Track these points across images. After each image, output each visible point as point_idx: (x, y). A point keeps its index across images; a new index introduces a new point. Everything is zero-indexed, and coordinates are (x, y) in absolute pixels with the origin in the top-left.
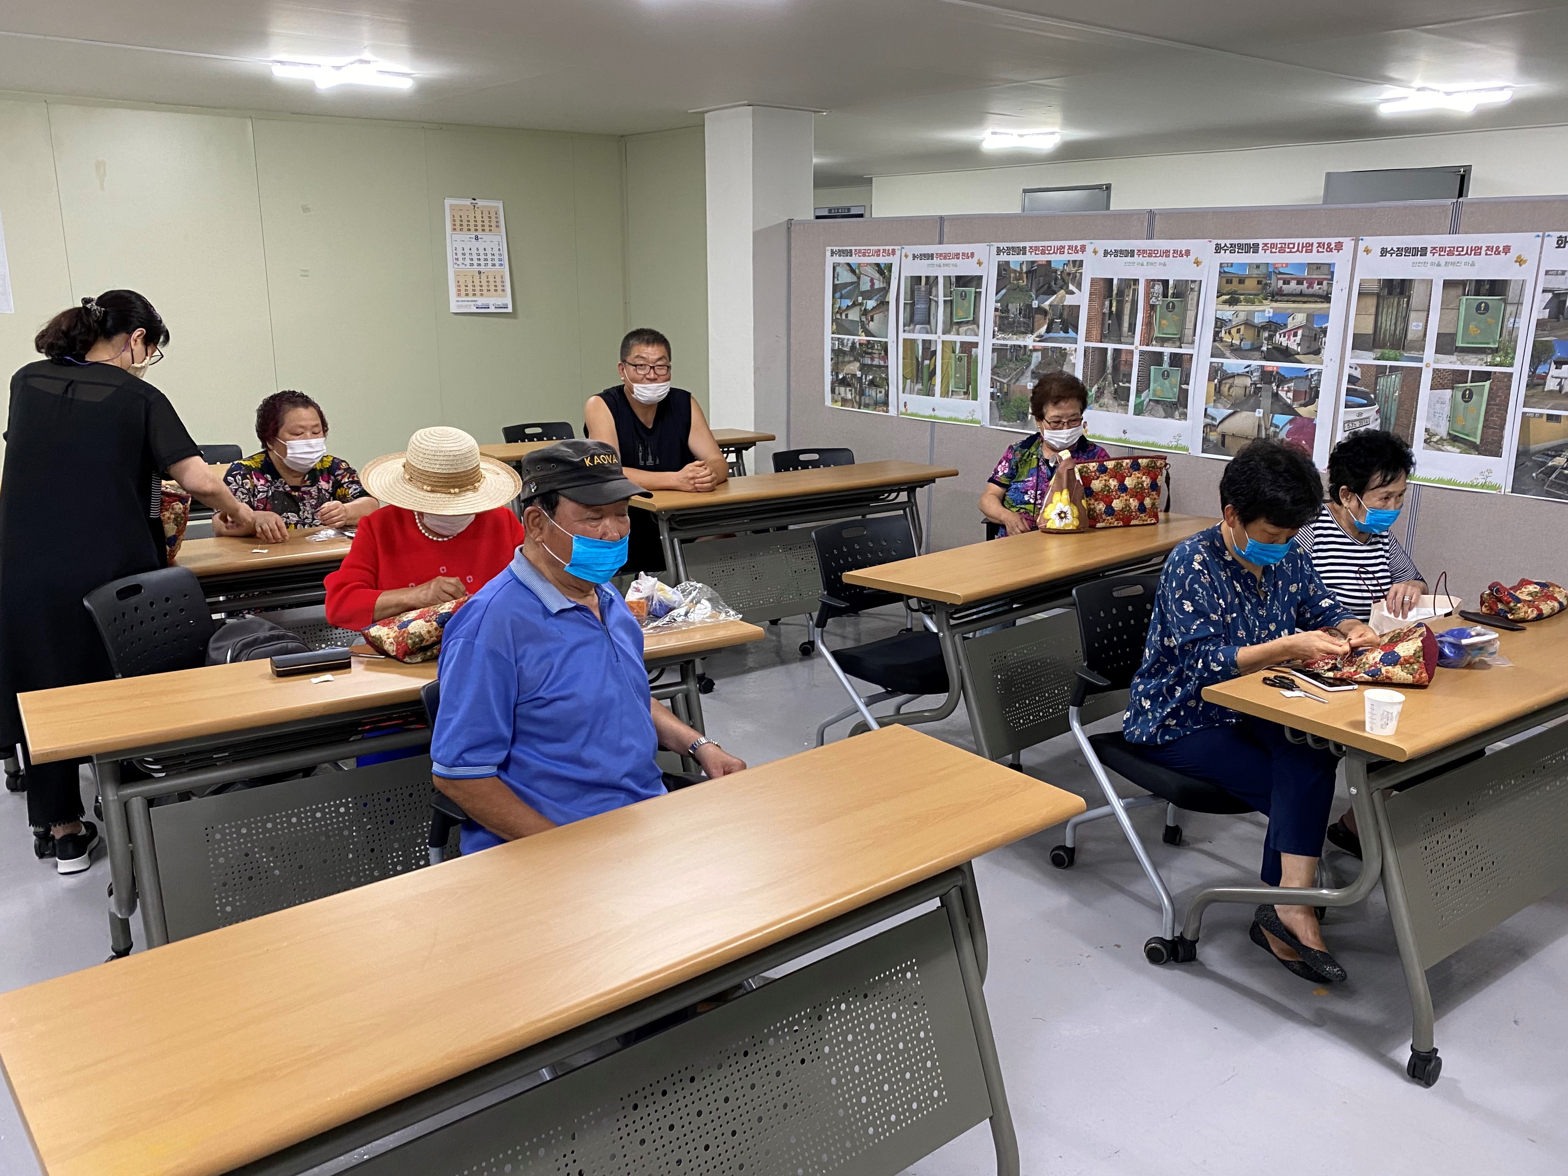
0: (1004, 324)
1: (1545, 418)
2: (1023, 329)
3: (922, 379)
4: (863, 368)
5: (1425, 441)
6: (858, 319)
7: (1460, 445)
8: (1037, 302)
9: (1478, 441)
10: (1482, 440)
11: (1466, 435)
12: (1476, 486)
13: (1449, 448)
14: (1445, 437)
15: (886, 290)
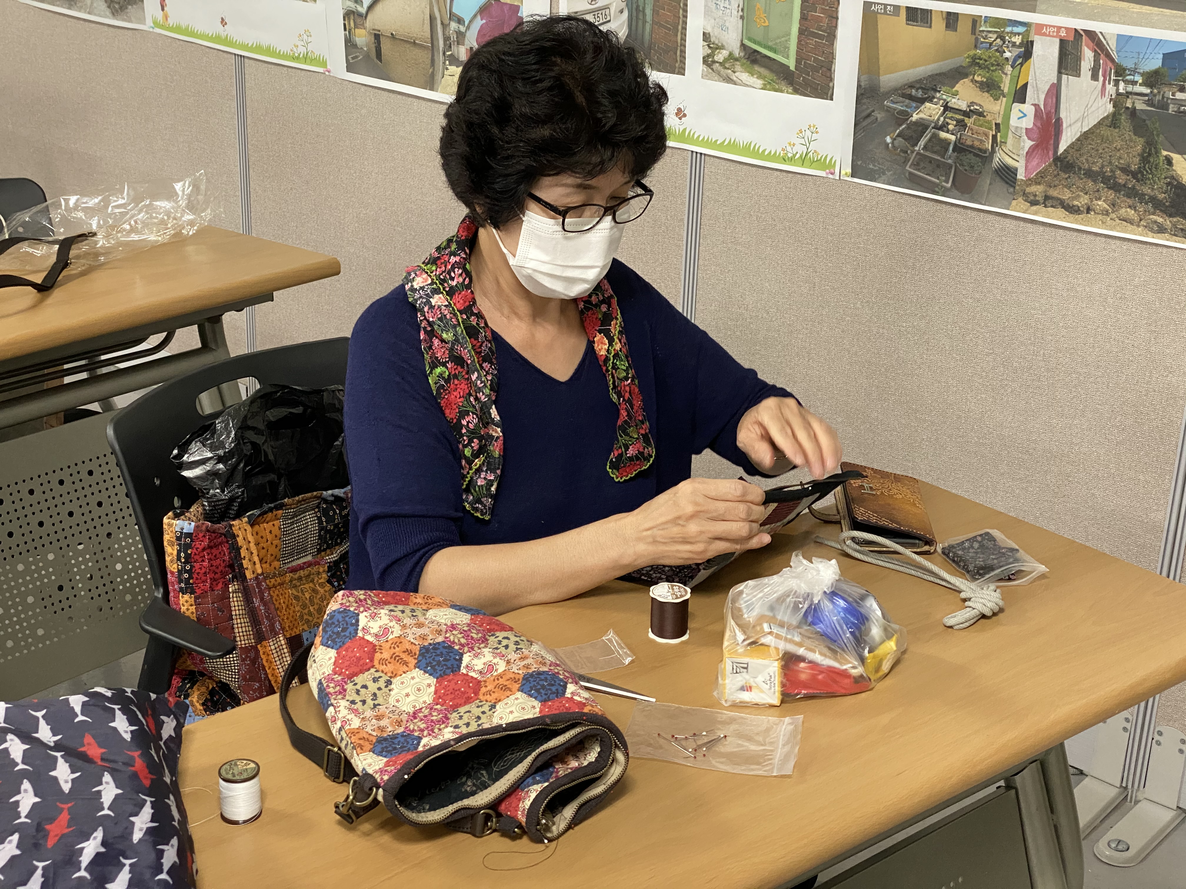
1: (903, 14)
5: (705, 61)
7: (762, 70)
9: (791, 64)
10: (798, 62)
11: (770, 49)
12: (791, 160)
13: (744, 76)
14: (737, 52)
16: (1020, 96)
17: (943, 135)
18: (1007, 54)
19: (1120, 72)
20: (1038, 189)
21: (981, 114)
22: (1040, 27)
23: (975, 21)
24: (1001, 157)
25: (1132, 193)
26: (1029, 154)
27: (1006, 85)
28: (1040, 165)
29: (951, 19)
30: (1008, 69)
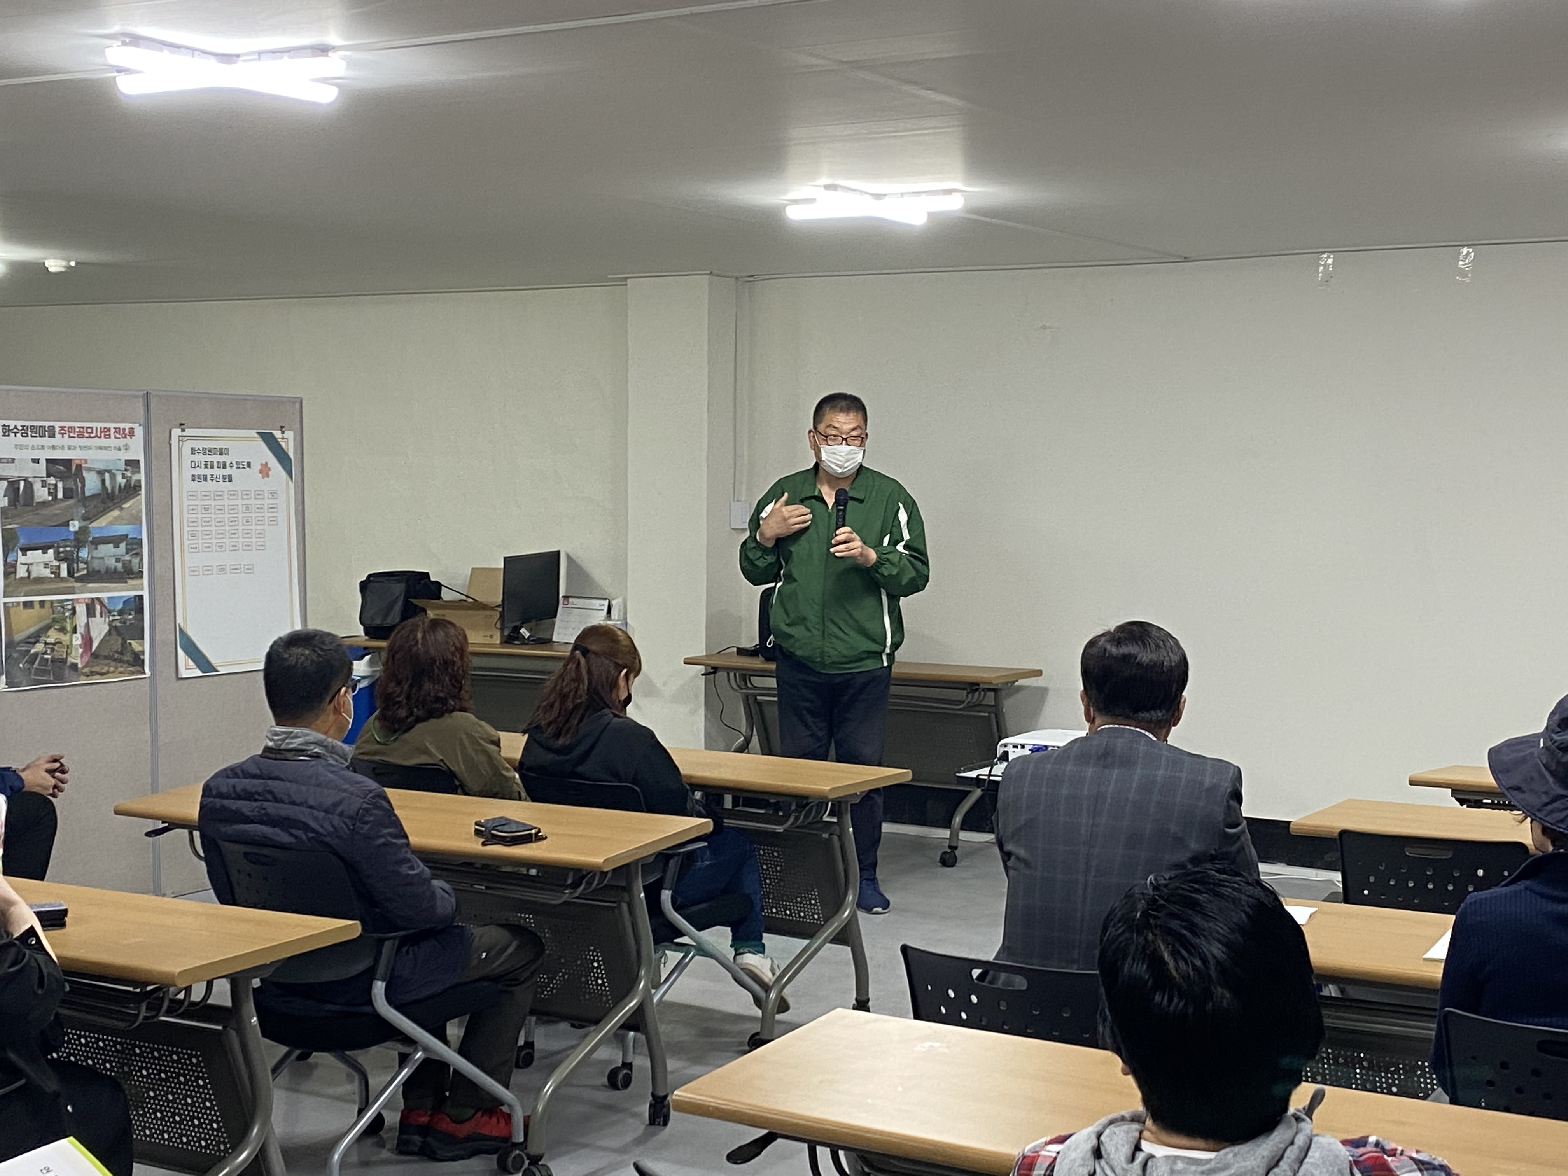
16: (75, 631)
17: (46, 656)
18: (67, 614)
19: (110, 612)
20: (86, 670)
21: (60, 643)
22: (77, 600)
23: (52, 602)
24: (71, 660)
25: (121, 661)
26: (82, 656)
27: (69, 628)
28: (86, 658)
29: (42, 603)
30: (68, 620)
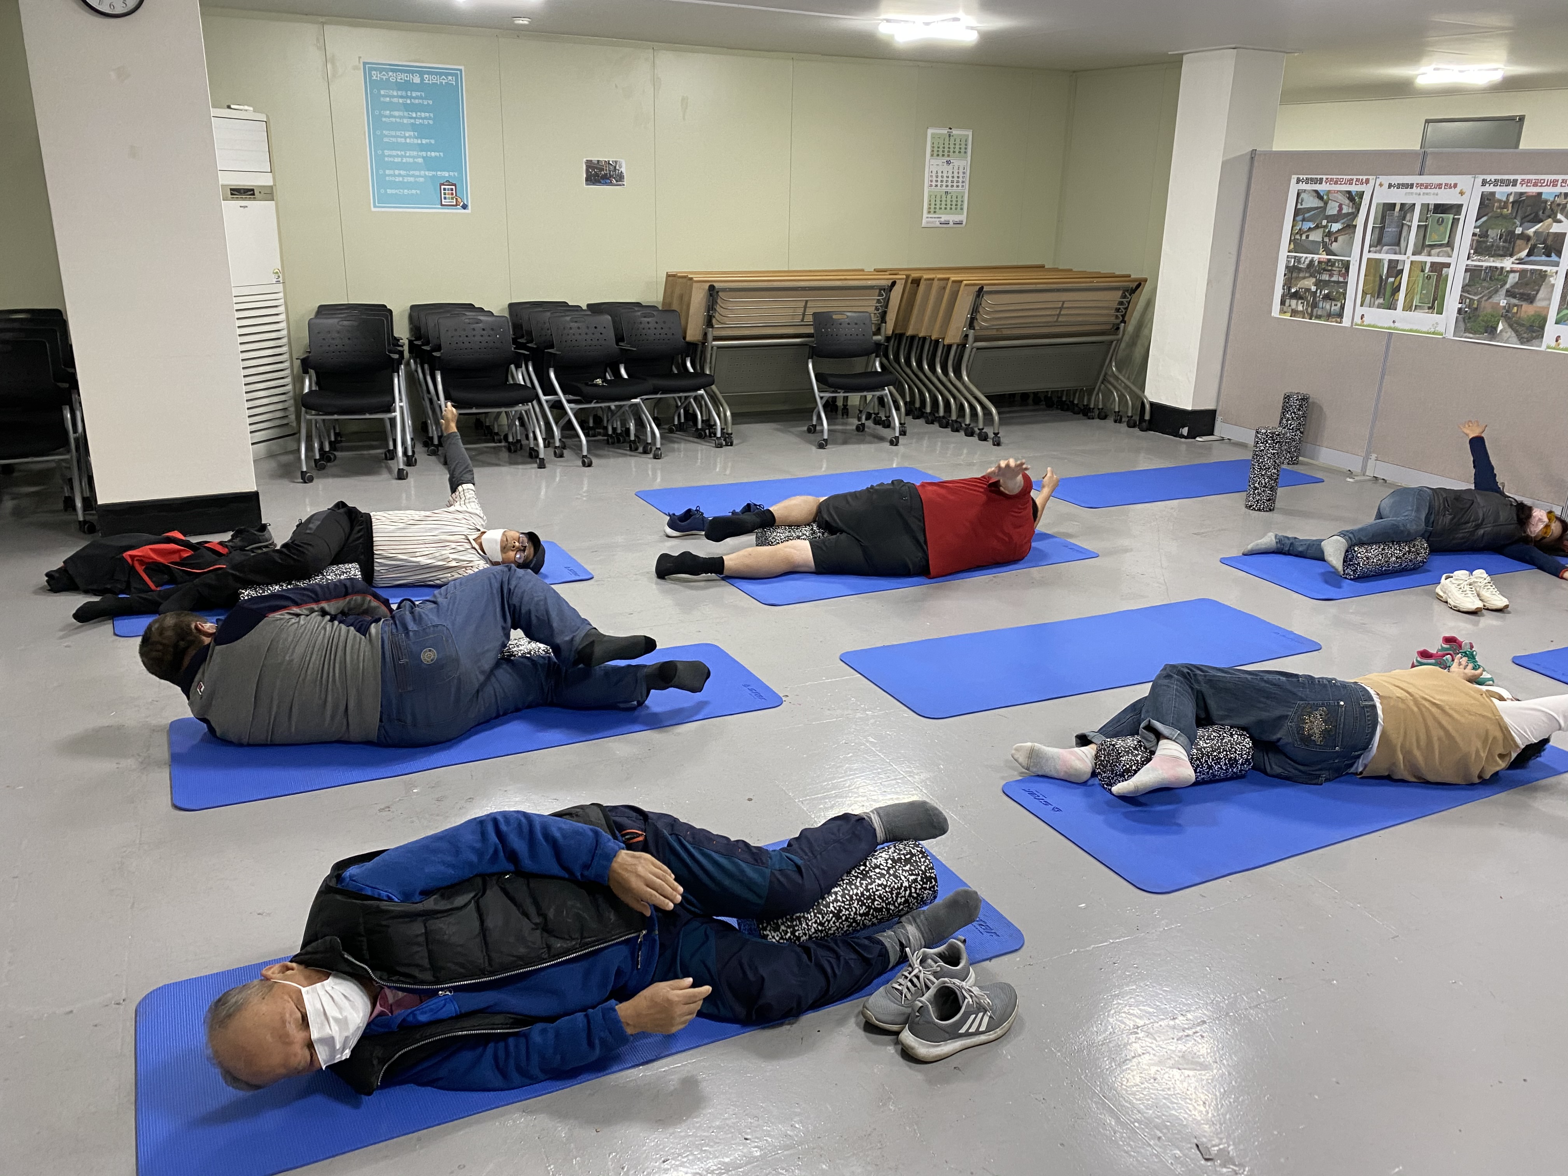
0: (1481, 247)
2: (1501, 252)
3: (1384, 295)
4: (1319, 284)
6: (1320, 240)
8: (1521, 229)
15: (1355, 215)
